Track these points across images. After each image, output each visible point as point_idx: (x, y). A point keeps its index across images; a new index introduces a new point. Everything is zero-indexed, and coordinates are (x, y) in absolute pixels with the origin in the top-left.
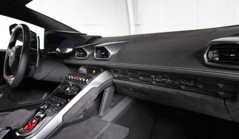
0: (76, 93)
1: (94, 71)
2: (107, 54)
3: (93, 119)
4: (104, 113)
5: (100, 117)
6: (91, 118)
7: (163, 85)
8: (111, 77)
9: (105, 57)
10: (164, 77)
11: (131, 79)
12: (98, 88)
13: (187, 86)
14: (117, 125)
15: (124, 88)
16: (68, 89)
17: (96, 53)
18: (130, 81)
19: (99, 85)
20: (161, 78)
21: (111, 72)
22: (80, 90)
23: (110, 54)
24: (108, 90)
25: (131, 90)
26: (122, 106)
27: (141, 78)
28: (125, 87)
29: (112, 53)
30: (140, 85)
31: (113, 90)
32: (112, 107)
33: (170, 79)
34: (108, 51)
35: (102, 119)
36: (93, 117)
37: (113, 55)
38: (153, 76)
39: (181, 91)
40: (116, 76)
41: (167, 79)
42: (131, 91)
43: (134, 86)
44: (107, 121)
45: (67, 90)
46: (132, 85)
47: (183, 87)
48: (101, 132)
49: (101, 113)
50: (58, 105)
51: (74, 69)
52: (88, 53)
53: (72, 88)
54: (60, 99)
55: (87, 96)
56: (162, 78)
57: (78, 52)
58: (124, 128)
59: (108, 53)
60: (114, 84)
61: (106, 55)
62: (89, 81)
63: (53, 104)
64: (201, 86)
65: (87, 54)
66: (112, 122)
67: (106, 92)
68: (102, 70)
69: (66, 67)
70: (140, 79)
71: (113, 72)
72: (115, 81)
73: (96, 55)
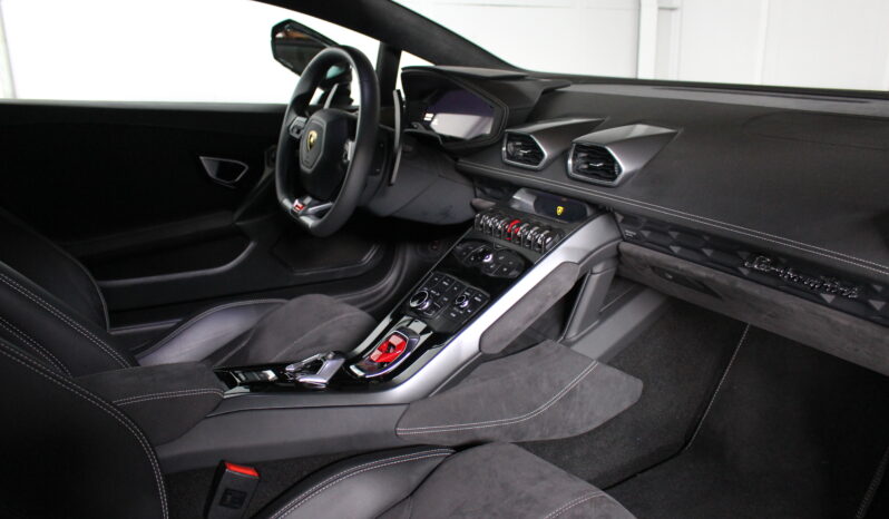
0: (514, 273)
1: (560, 210)
2: (610, 169)
3: (549, 347)
4: (583, 333)
5: (569, 345)
6: (541, 345)
7: (772, 281)
8: (613, 234)
9: (602, 174)
10: (775, 263)
11: (676, 249)
12: (579, 264)
13: (839, 294)
14: (611, 369)
15: (649, 270)
16: (489, 259)
17: (574, 159)
18: (671, 253)
19: (583, 255)
20: (767, 263)
21: (616, 221)
22: (528, 266)
23: (620, 170)
24: (598, 268)
25: (670, 277)
26: (629, 318)
27: (708, 252)
28: (653, 268)
29: (625, 167)
30: (702, 272)
31: (612, 271)
32: (603, 316)
33: (794, 272)
34: (614, 161)
35: (575, 348)
36: (548, 341)
37: (629, 176)
38: (744, 255)
39: (821, 307)
40: (629, 233)
41: (786, 269)
42: (668, 279)
43: (682, 270)
44: (587, 355)
45: (486, 261)
46: (677, 268)
47: (829, 298)
48: (569, 386)
49: (572, 334)
50: (466, 303)
51: (488, 190)
52: (546, 154)
53: (501, 258)
54: (468, 285)
55: (548, 286)
56: (772, 264)
57: (510, 145)
58: (632, 379)
59: (613, 168)
60: (619, 256)
61: (607, 172)
62: (555, 243)
63: (446, 299)
64: (878, 305)
65: (542, 155)
66: (600, 359)
67: (592, 273)
68: (589, 212)
69: (464, 181)
70: (703, 253)
71: (623, 221)
72: (625, 246)
73: (574, 165)
